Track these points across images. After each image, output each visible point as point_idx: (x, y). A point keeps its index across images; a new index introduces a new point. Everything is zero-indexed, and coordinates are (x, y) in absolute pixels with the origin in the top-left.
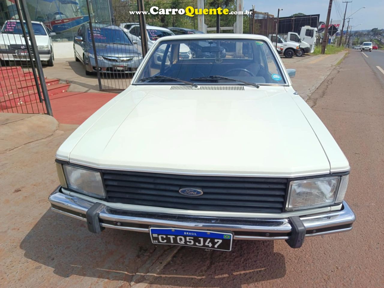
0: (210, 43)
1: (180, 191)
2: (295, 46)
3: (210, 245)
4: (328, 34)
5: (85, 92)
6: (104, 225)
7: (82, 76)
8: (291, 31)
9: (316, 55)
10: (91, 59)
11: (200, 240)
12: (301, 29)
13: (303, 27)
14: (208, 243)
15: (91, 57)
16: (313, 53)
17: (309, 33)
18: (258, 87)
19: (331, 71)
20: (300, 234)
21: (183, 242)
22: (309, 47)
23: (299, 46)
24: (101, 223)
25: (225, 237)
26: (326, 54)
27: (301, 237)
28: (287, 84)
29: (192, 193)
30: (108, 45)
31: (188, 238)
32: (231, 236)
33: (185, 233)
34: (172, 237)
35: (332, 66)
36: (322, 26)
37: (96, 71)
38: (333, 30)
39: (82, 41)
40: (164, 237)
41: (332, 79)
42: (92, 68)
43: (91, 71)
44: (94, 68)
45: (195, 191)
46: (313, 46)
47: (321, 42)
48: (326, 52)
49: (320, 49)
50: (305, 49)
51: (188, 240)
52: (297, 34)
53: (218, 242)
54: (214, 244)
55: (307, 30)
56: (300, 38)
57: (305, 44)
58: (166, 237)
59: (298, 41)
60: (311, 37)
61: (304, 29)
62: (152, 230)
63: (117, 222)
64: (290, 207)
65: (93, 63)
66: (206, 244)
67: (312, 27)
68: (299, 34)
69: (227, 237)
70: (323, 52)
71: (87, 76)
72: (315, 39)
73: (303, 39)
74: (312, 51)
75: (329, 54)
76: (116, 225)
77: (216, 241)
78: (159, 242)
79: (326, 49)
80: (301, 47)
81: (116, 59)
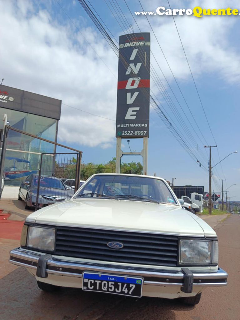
0: (127, 178)
1: (108, 244)
2: (188, 206)
3: (126, 291)
4: (212, 200)
5: (21, 221)
6: (49, 271)
7: (22, 209)
8: (184, 195)
9: (205, 214)
10: (32, 197)
11: (119, 285)
12: (191, 195)
13: (192, 193)
14: (125, 289)
15: (33, 196)
16: (202, 213)
17: (198, 198)
18: (159, 204)
19: (217, 224)
20: (189, 278)
21: (105, 289)
22: (199, 207)
23: (191, 206)
24: (47, 270)
25: (137, 282)
26: (213, 214)
27: (191, 281)
28: (178, 205)
29: (116, 246)
30: (46, 189)
31: (110, 283)
32: (141, 280)
33: (108, 278)
34: (98, 282)
35: (218, 221)
36: (207, 195)
37: (35, 206)
38: (215, 197)
39: (29, 184)
40: (93, 281)
41: (218, 229)
42: (32, 203)
43: (30, 206)
44: (33, 203)
45: (118, 244)
46: (202, 207)
47: (207, 206)
48: (212, 213)
49: (207, 210)
50: (196, 210)
51: (110, 286)
52: (188, 197)
53: (132, 287)
54: (129, 289)
55: (196, 196)
56: (191, 201)
57: (195, 205)
58: (94, 281)
59: (190, 202)
60: (199, 201)
61: (193, 195)
62: (85, 274)
63: (60, 268)
64: (182, 262)
65: (34, 200)
66: (123, 290)
67: (199, 193)
68: (190, 198)
69: (139, 282)
70: (210, 213)
71: (26, 210)
72: (202, 202)
73: (193, 202)
74: (202, 211)
75: (215, 215)
76: (58, 270)
77: (131, 286)
78: (88, 288)
79: (212, 212)
80: (192, 207)
81: (52, 198)
